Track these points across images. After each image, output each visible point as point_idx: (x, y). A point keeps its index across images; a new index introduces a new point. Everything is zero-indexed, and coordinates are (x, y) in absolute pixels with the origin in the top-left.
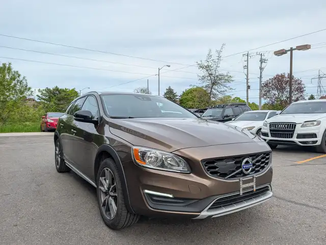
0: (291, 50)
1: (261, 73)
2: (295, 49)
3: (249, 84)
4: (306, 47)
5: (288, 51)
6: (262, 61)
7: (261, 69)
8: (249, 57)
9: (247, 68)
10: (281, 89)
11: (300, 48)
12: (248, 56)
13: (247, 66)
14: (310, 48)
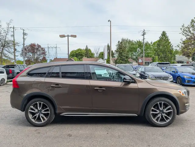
0: (68, 36)
1: (24, 42)
2: (70, 36)
3: (16, 48)
4: (75, 36)
5: (66, 36)
6: (24, 34)
7: (24, 39)
8: (15, 30)
9: (14, 37)
10: (33, 52)
11: (72, 36)
12: (13, 28)
13: (14, 35)
14: (76, 37)
